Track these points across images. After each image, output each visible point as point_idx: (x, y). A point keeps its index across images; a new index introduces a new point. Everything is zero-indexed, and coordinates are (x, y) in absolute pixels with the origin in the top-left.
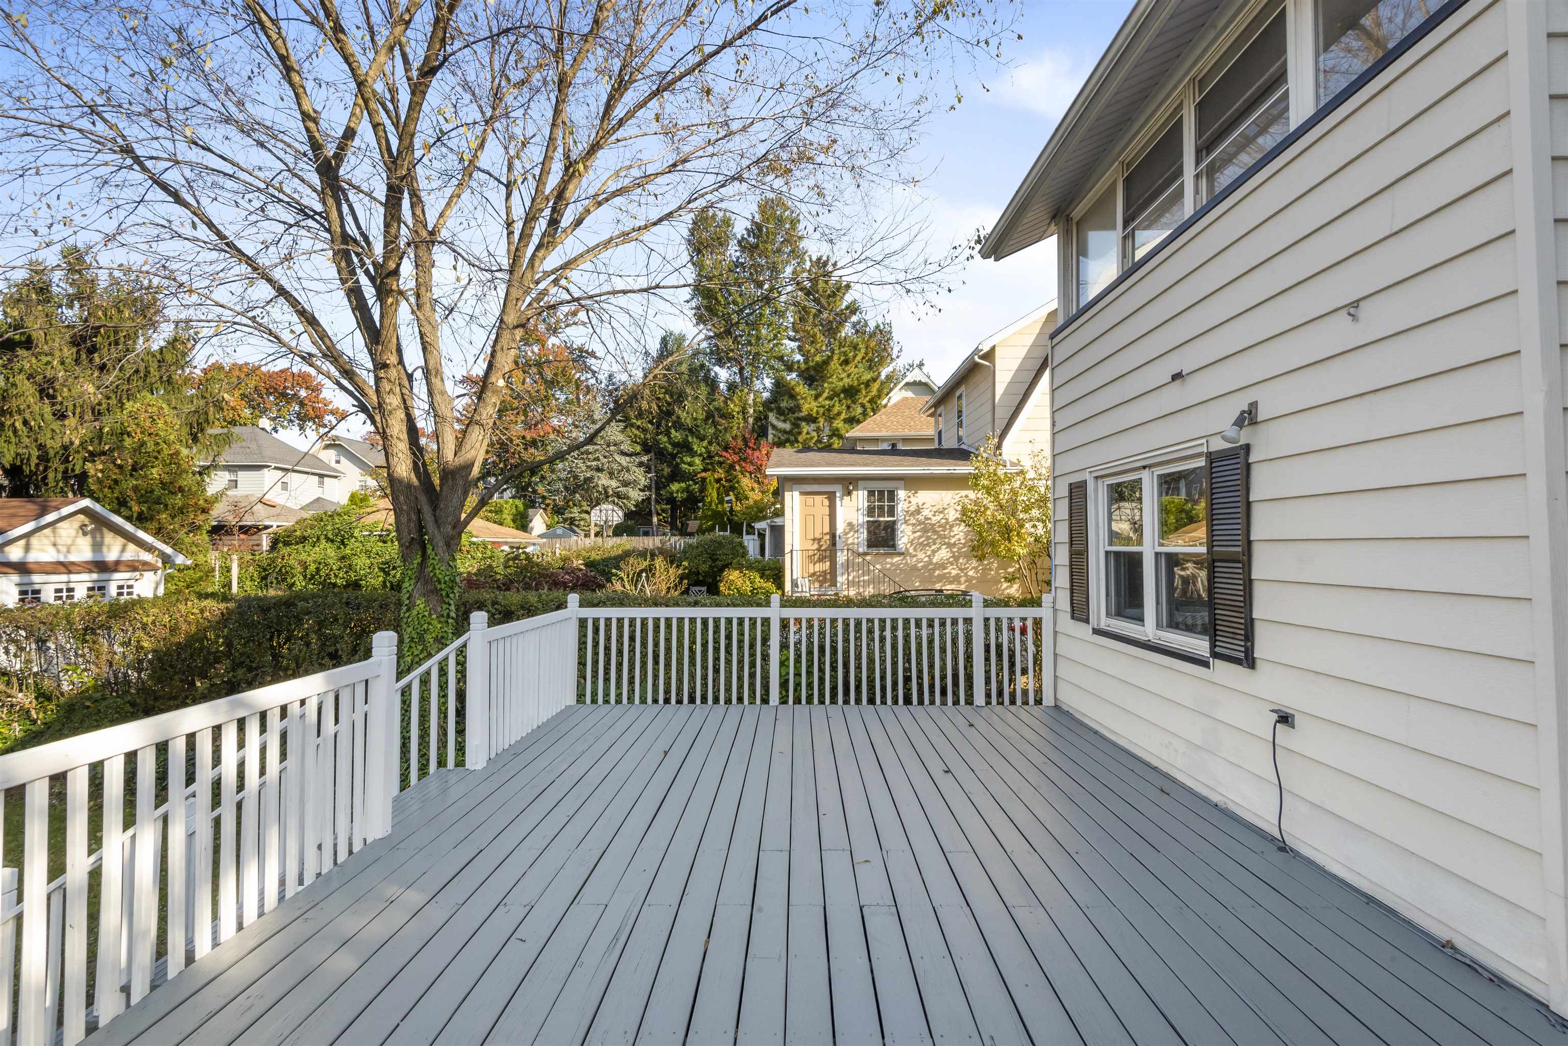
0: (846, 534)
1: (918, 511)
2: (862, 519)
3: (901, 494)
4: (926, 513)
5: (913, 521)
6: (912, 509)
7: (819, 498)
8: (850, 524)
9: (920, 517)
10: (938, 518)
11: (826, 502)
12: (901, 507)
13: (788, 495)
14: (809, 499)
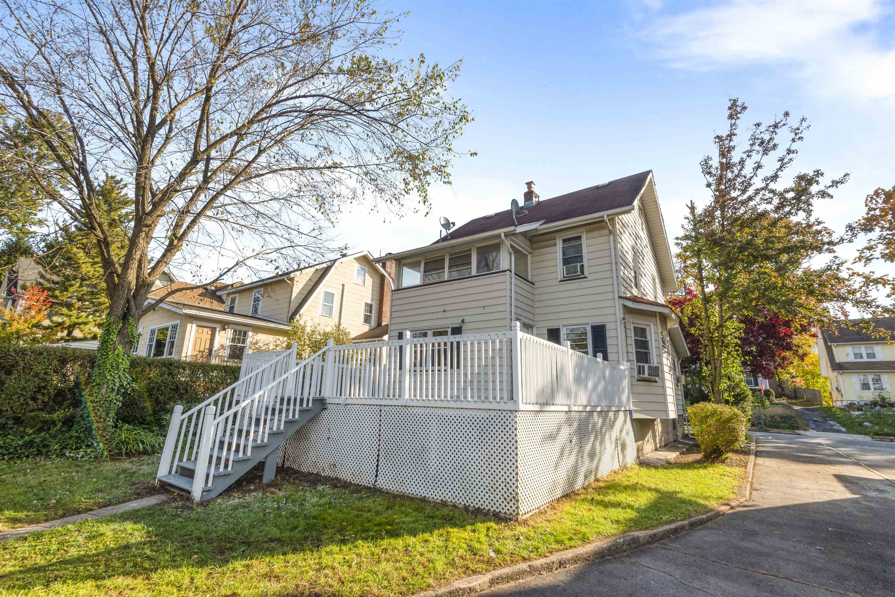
0: (218, 350)
1: (256, 343)
2: (229, 343)
3: (250, 334)
4: (260, 344)
5: (253, 347)
6: (254, 341)
7: (205, 330)
8: (221, 345)
9: (257, 346)
10: (265, 347)
11: (210, 332)
12: (249, 340)
13: (189, 325)
14: (201, 330)
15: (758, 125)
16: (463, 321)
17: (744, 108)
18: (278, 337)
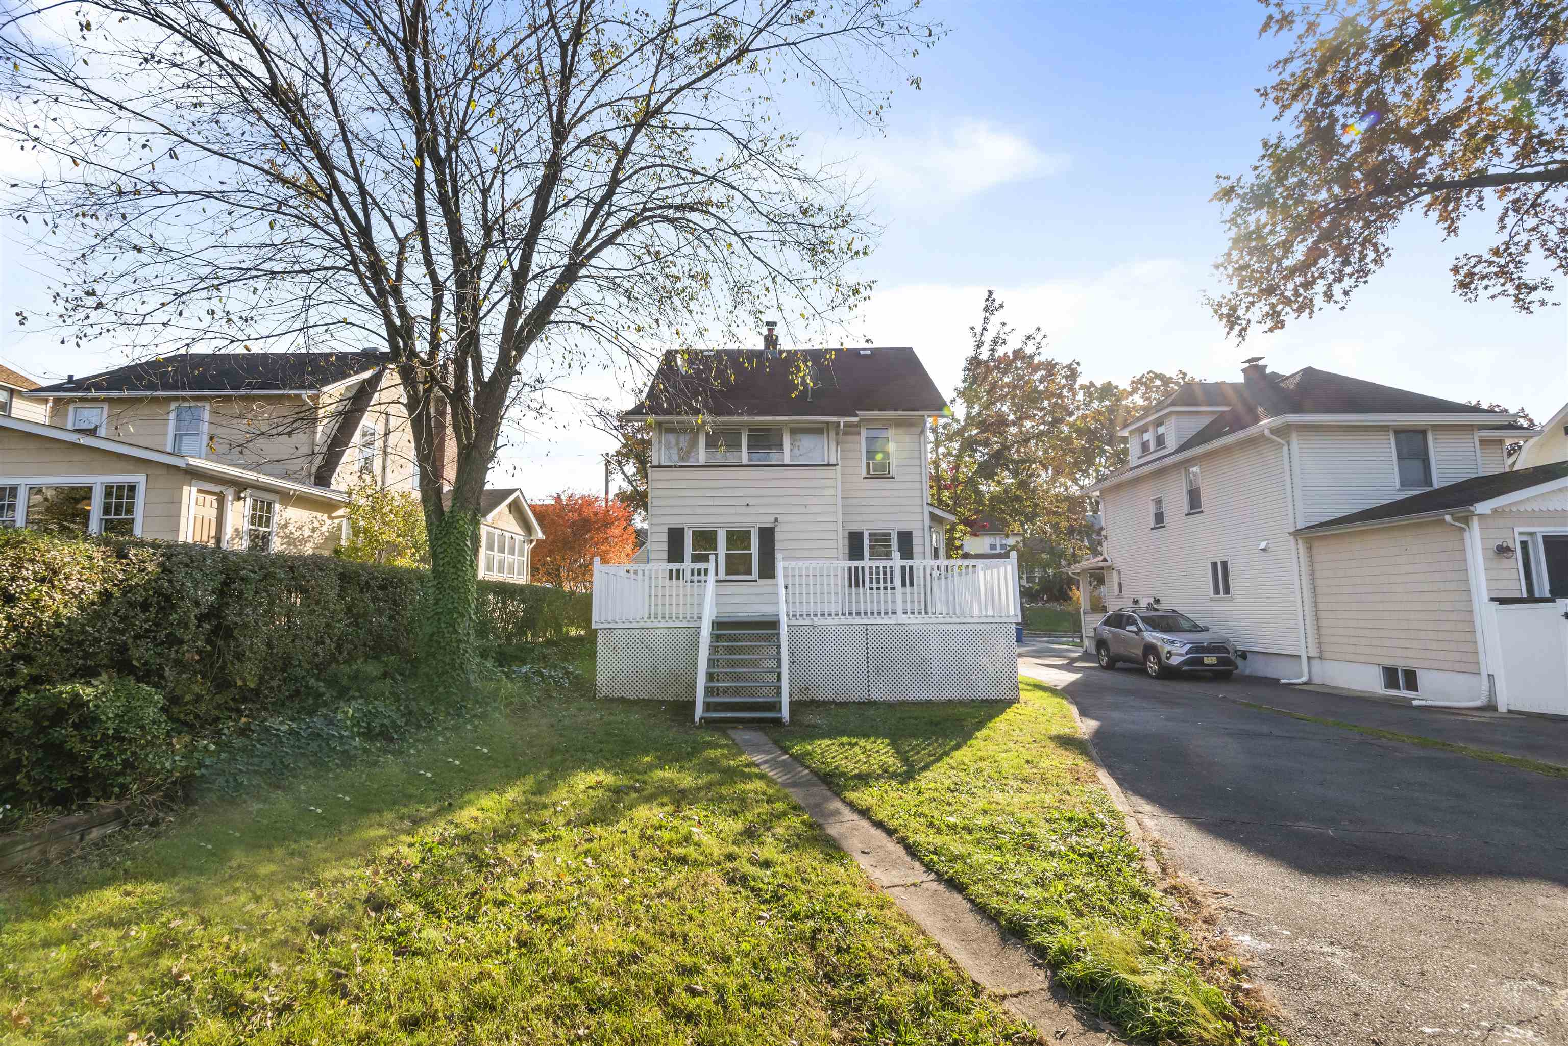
0: (233, 539)
1: (286, 526)
2: (246, 526)
3: (277, 507)
4: (291, 527)
5: (282, 534)
6: (283, 522)
7: (209, 498)
8: (237, 530)
9: (287, 531)
10: (298, 533)
11: (215, 504)
12: (276, 519)
13: (186, 489)
14: (201, 496)
15: (1004, 324)
16: (776, 520)
17: (1001, 306)
18: (315, 514)
